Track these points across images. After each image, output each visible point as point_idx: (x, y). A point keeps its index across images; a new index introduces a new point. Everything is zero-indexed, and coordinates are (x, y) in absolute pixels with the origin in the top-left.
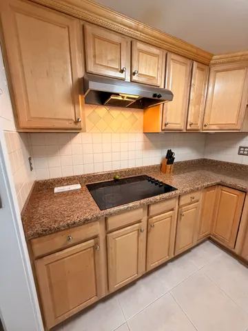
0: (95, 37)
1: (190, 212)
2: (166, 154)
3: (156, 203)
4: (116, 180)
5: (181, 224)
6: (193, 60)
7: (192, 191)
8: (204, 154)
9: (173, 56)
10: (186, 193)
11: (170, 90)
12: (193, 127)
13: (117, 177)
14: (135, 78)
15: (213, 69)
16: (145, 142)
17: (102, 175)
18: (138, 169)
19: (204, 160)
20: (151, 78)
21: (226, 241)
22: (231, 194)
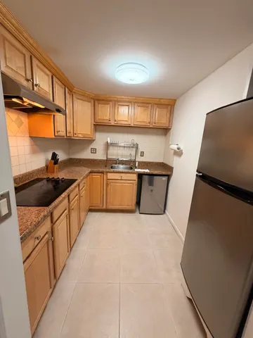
0: (4, 39)
6: (65, 86)
8: (69, 154)
9: (57, 79)
12: (70, 135)
14: (36, 89)
15: (74, 96)
16: (31, 145)
19: (71, 159)
20: (46, 92)
21: (99, 205)
22: (97, 176)
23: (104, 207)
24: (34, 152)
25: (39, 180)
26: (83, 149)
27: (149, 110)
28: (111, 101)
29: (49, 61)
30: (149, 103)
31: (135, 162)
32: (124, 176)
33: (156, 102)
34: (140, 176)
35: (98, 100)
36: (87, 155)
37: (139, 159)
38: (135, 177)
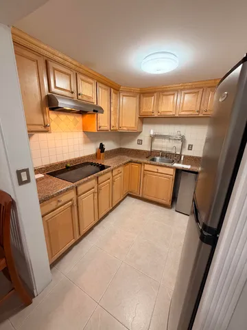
0: (54, 69)
1: (118, 179)
2: (99, 146)
3: (101, 175)
4: (67, 167)
5: (114, 186)
6: (111, 87)
7: (118, 167)
8: (120, 144)
9: (101, 85)
10: (115, 168)
11: (100, 105)
12: (114, 128)
13: (69, 165)
14: (80, 97)
15: (121, 94)
16: (84, 137)
17: (57, 165)
18: (82, 158)
19: (121, 148)
20: (89, 97)
21: (136, 192)
22: (136, 166)
23: (140, 196)
24: (86, 142)
25: (87, 164)
26: (130, 141)
27: (200, 95)
28: (155, 92)
29: (92, 72)
30: (200, 88)
31: (180, 155)
32: (161, 170)
33: (209, 85)
34: (178, 171)
35: (143, 93)
36: (134, 146)
37: (186, 152)
38: (172, 172)
